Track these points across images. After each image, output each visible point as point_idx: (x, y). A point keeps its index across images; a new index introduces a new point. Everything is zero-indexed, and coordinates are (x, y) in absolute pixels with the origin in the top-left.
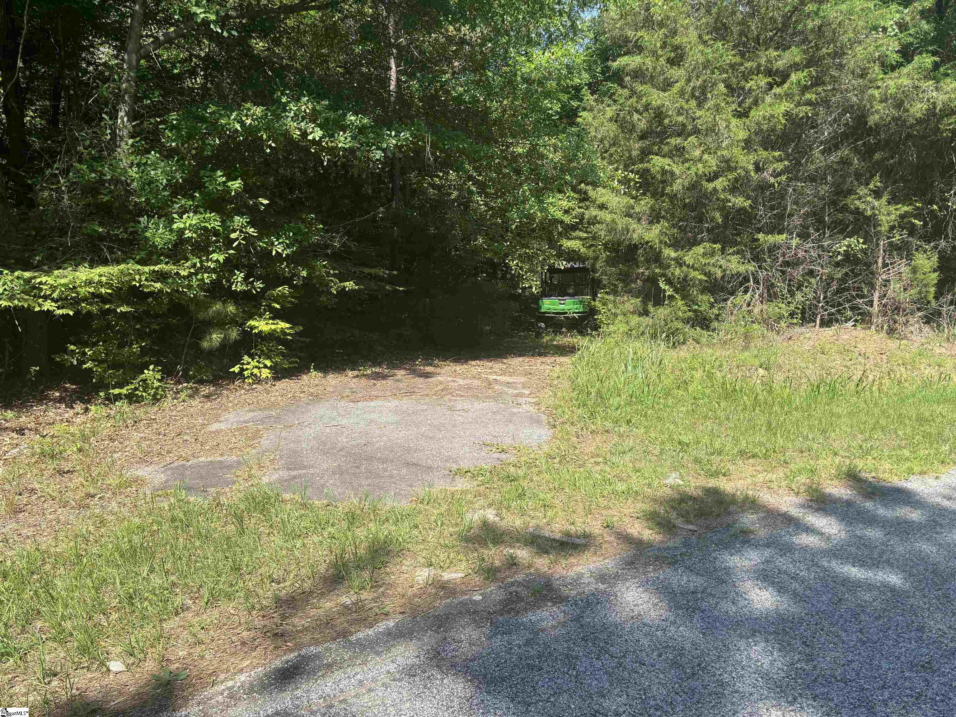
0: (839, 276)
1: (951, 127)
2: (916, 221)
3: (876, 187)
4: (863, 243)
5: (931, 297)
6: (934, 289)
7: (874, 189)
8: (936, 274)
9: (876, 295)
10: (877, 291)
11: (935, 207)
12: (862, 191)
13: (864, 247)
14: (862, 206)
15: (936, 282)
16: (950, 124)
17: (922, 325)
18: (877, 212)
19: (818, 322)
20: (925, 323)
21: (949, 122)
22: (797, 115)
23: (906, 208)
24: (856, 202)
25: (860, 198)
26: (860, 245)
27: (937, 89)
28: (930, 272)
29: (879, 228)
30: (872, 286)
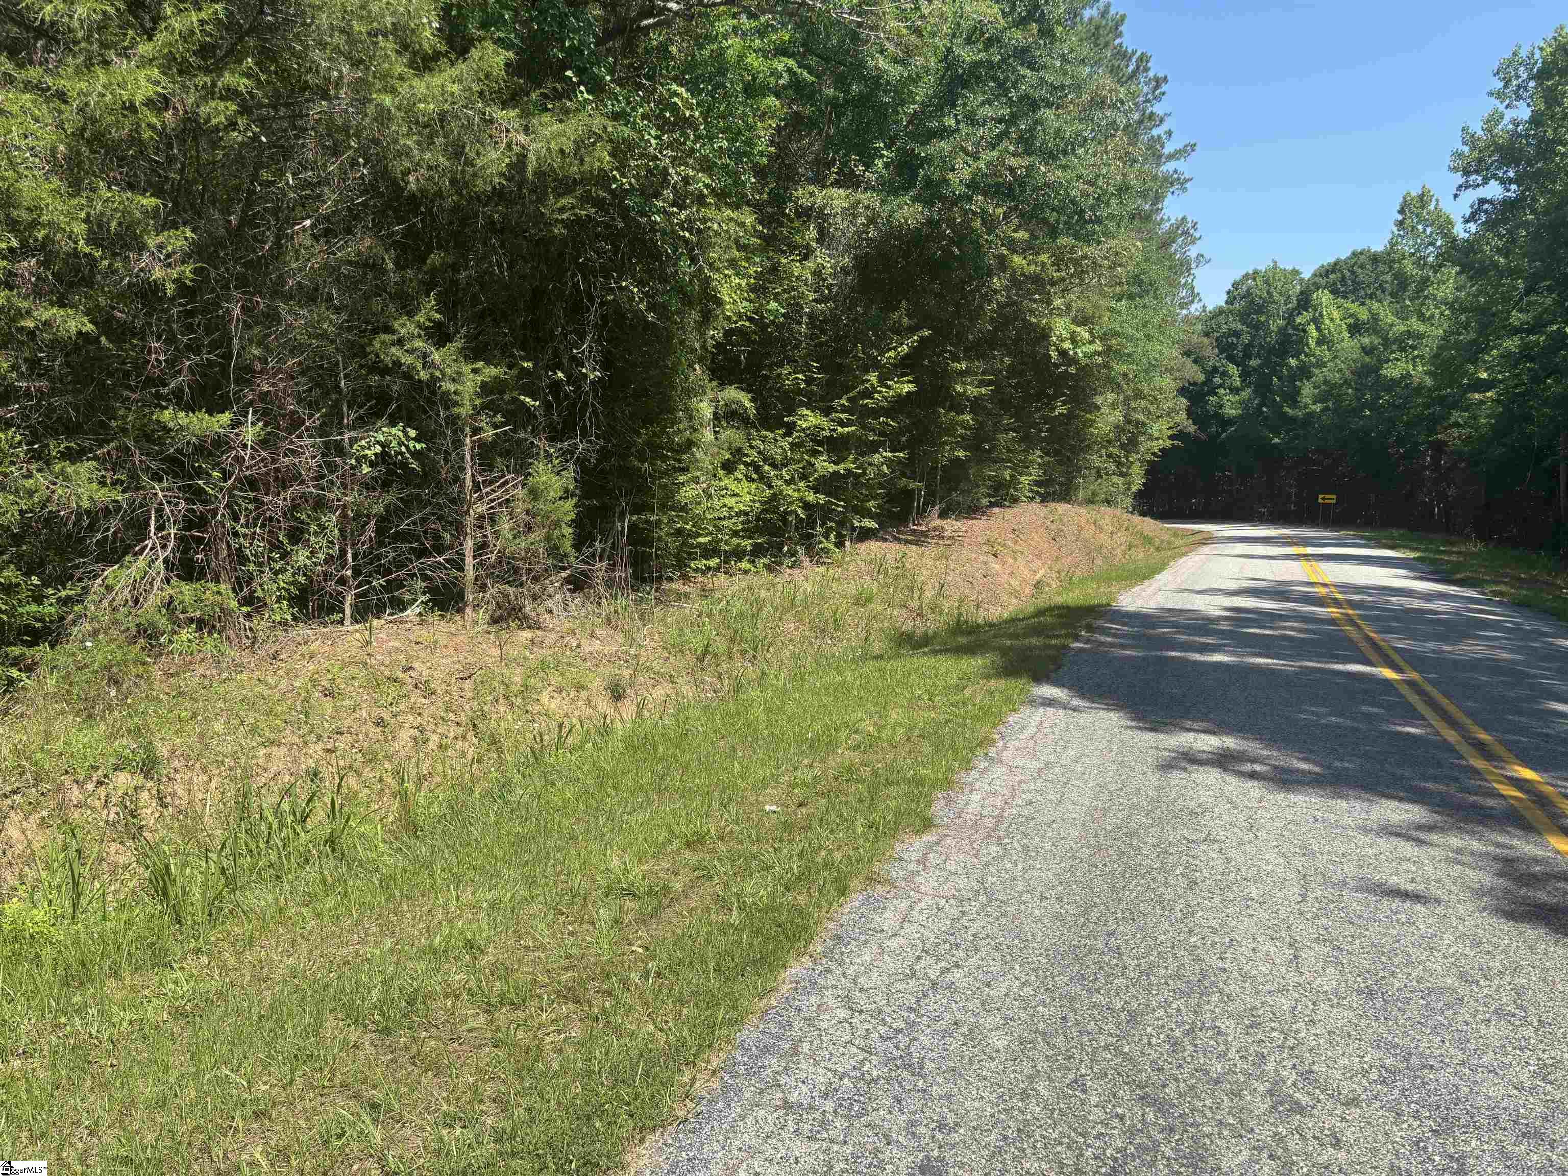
0: (378, 509)
1: (565, 216)
2: (528, 400)
3: (430, 320)
4: (417, 439)
5: (567, 546)
6: (570, 530)
7: (428, 324)
8: (572, 502)
9: (469, 545)
10: (468, 538)
11: (560, 374)
12: (405, 327)
13: (418, 447)
14: (407, 360)
15: (574, 517)
16: (562, 210)
17: (568, 594)
18: (438, 374)
19: (348, 611)
20: (572, 591)
21: (559, 205)
22: (208, 120)
23: (493, 371)
24: (393, 350)
25: (400, 342)
26: (411, 444)
27: (527, 130)
28: (560, 498)
29: (456, 410)
30: (459, 528)
